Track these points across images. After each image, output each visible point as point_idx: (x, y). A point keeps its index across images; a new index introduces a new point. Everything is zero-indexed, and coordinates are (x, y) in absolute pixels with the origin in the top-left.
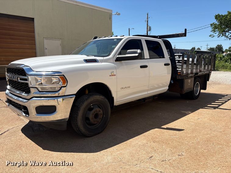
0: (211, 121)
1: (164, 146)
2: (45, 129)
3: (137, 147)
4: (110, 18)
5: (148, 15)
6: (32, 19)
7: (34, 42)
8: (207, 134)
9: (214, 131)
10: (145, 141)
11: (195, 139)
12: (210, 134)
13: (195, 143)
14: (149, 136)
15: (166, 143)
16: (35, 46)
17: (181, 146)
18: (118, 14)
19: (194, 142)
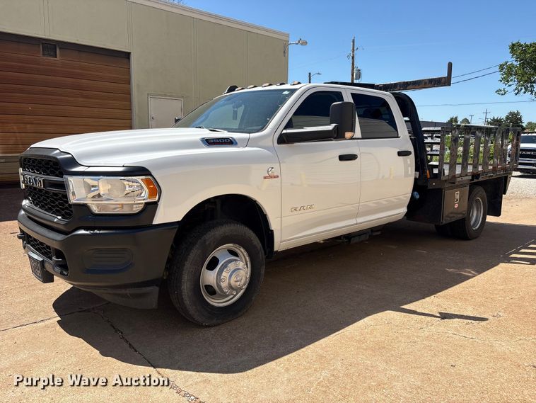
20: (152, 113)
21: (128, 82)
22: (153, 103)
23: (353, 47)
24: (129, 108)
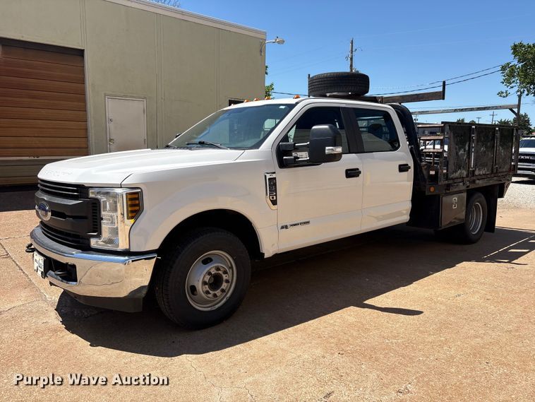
0: (489, 302)
1: (363, 367)
2: (86, 314)
3: (297, 366)
4: (262, 51)
5: (352, 43)
6: (80, 53)
7: (82, 104)
8: (476, 337)
9: (493, 329)
10: (319, 352)
11: (445, 348)
12: (482, 335)
13: (443, 361)
14: (331, 337)
15: (371, 357)
16: (86, 115)
17: (406, 366)
18: (278, 42)
19: (442, 356)
20: (110, 115)
21: (83, 81)
22: (110, 104)
23: (352, 49)
24: (84, 109)
